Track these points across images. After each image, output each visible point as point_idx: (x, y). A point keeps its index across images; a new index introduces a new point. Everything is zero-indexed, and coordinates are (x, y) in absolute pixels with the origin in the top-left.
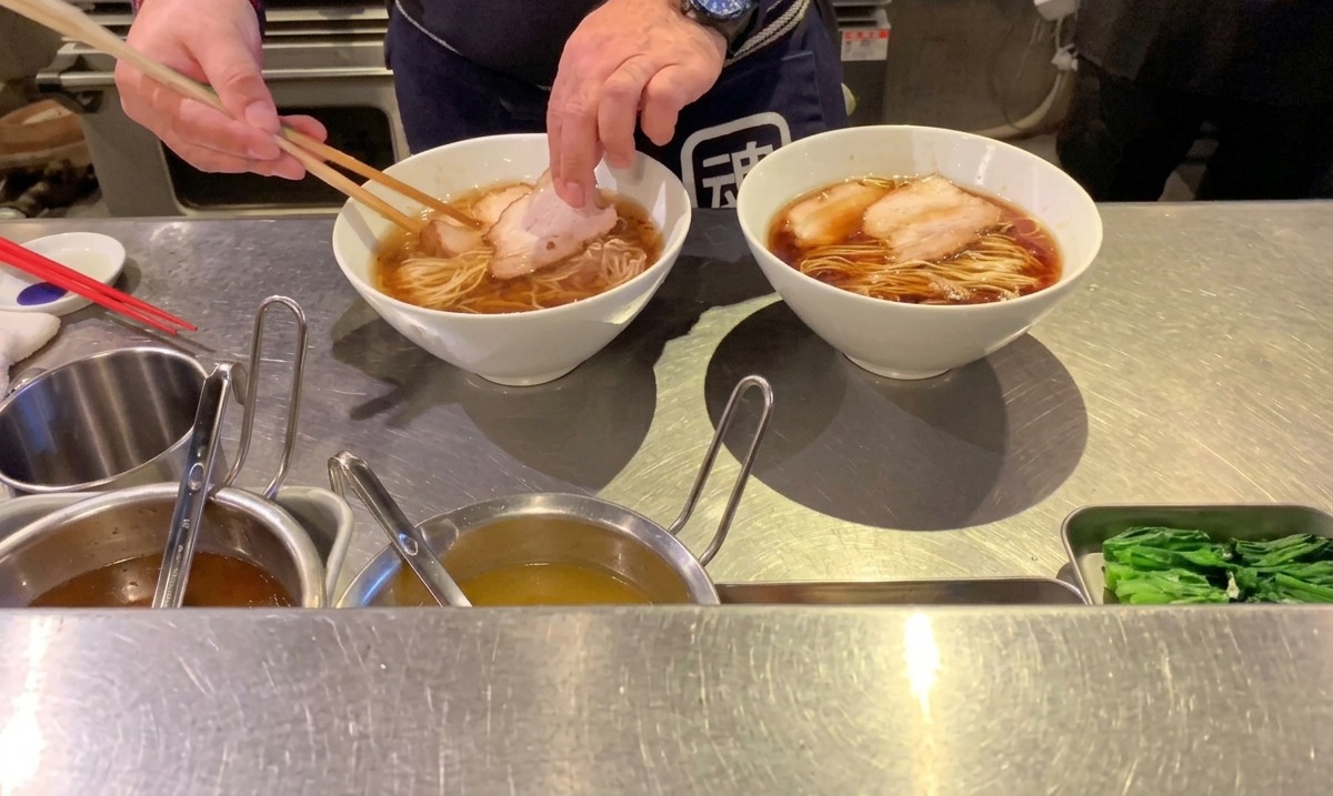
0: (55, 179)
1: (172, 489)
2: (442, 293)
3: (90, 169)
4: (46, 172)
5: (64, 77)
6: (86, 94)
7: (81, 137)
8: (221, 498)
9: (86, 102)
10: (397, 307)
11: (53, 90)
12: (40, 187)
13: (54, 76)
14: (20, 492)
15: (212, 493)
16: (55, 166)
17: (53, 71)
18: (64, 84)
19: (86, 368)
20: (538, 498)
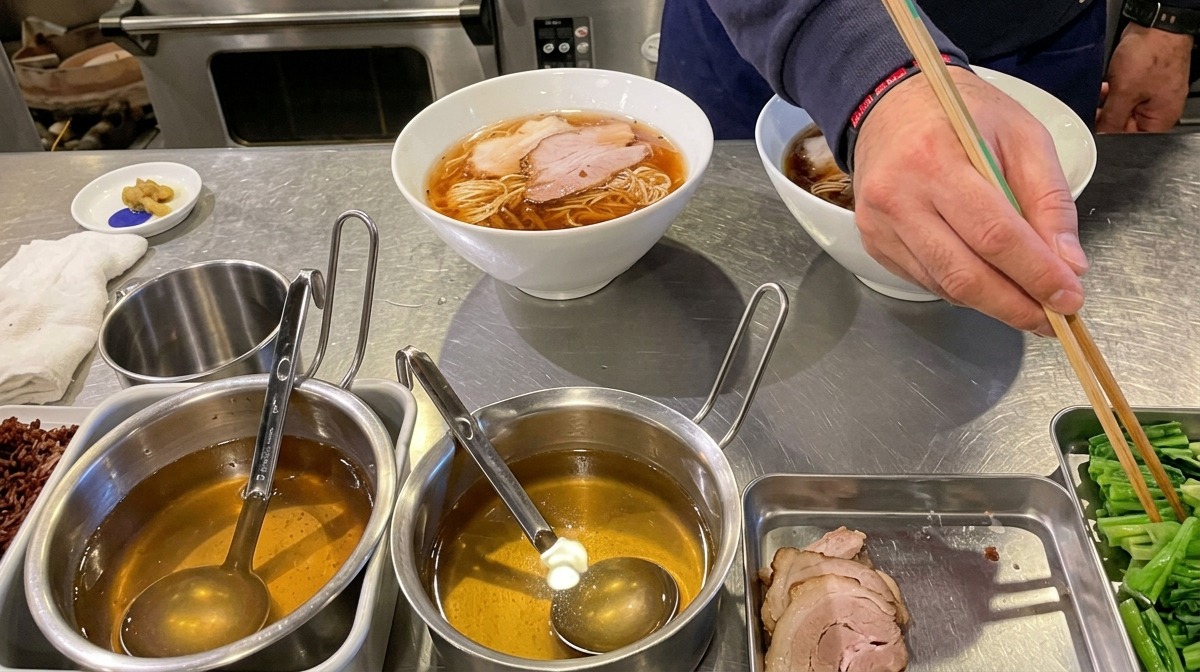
0: (114, 119)
1: (262, 380)
2: (489, 210)
3: (148, 108)
4: (106, 113)
5: (124, 21)
6: (144, 37)
7: (141, 78)
8: (304, 388)
9: (145, 45)
10: (448, 223)
11: (115, 34)
12: (102, 126)
13: (117, 20)
14: (134, 382)
15: (297, 385)
16: (115, 106)
17: (116, 17)
18: (126, 28)
19: (184, 277)
20: (578, 391)
